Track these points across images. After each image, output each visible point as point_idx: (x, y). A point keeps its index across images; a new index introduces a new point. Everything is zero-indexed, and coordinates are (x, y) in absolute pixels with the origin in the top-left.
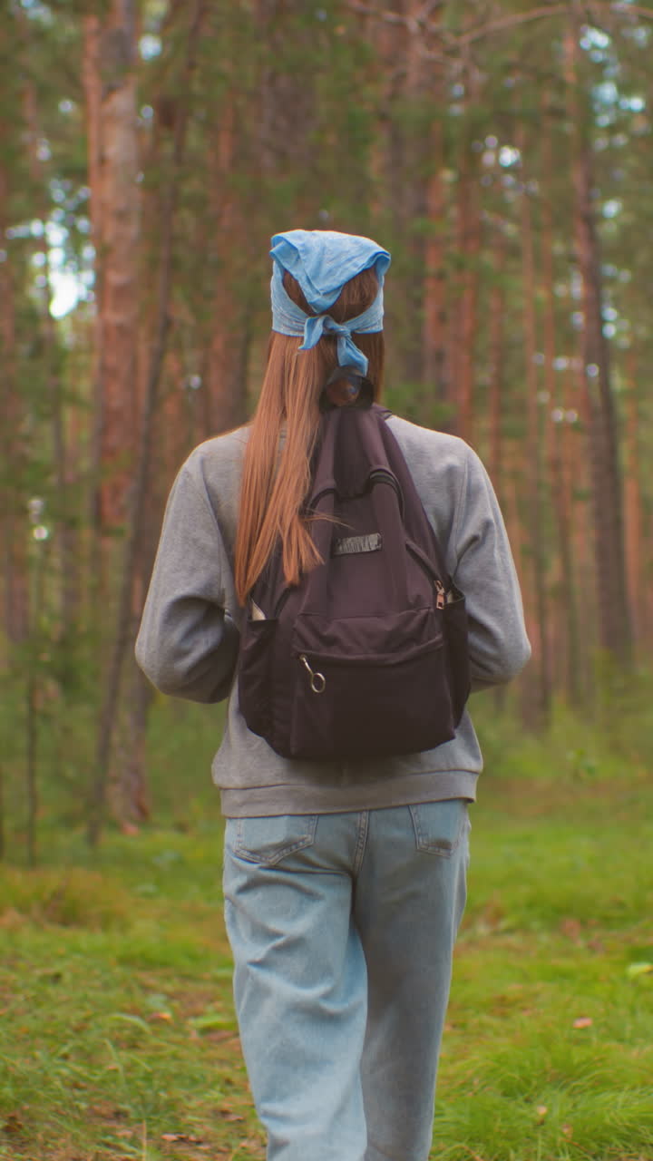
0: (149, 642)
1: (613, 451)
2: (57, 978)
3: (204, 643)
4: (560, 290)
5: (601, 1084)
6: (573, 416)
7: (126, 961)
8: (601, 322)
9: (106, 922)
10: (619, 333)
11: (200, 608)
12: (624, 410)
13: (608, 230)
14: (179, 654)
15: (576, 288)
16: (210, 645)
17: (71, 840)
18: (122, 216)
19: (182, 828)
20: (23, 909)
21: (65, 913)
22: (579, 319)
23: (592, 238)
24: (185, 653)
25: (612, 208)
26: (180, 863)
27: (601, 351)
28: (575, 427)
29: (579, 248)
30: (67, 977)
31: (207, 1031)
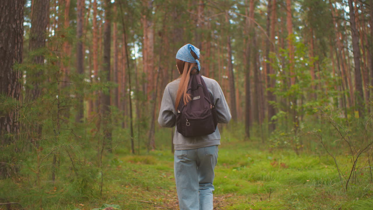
0: (160, 119)
1: (234, 84)
2: (148, 171)
3: (169, 119)
4: (225, 55)
5: (228, 184)
6: (227, 77)
7: (158, 169)
8: (231, 60)
9: (153, 164)
10: (235, 62)
11: (168, 112)
12: (236, 76)
13: (233, 45)
14: (165, 121)
15: (227, 55)
16: (170, 119)
17: (145, 151)
18: (151, 48)
19: (161, 150)
20: (141, 162)
21: (147, 162)
22: (228, 60)
23: (230, 47)
24: (166, 121)
25: (234, 40)
26: (162, 155)
27: (232, 66)
28: (227, 79)
29: (227, 48)
30: (149, 171)
31: (171, 178)
